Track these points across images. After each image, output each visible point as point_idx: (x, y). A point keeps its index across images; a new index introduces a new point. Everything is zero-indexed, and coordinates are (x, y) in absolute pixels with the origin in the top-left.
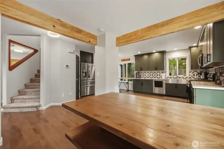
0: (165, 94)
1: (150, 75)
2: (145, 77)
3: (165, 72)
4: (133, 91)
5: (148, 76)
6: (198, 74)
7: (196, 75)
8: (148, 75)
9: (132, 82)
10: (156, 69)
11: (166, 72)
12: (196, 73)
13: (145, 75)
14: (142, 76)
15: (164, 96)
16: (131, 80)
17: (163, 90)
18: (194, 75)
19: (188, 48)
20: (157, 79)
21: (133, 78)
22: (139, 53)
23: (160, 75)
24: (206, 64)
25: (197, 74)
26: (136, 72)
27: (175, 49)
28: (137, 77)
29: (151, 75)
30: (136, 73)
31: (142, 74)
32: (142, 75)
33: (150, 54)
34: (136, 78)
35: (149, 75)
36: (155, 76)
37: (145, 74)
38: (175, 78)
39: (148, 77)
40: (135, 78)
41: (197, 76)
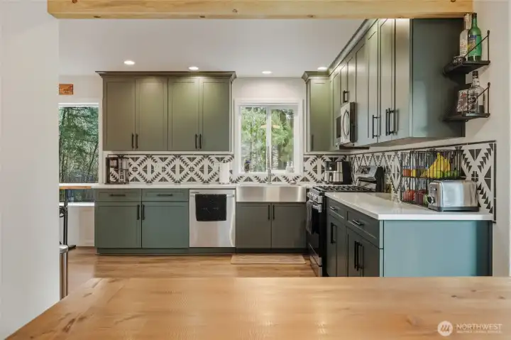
0: (232, 245)
1: (173, 169)
2: (149, 176)
3: (227, 158)
4: (95, 252)
5: (163, 175)
6: (328, 166)
7: (319, 169)
8: (164, 169)
9: (92, 204)
10: (199, 144)
11: (233, 156)
12: (320, 163)
13: (149, 169)
14: (135, 175)
15: (231, 256)
16: (85, 195)
17: (225, 232)
18: (315, 169)
19: (301, 74)
20: (199, 185)
21: (93, 185)
22: (129, 64)
23: (210, 169)
24: (375, 138)
25: (323, 167)
26: (110, 153)
27: (267, 73)
28: (112, 179)
29: (178, 169)
30: (108, 160)
31: (135, 164)
32: (135, 169)
33: (172, 77)
34: (108, 182)
35: (169, 169)
36: (192, 175)
37: (149, 162)
38: (262, 179)
39: (163, 180)
40: (100, 185)
41: (323, 171)
